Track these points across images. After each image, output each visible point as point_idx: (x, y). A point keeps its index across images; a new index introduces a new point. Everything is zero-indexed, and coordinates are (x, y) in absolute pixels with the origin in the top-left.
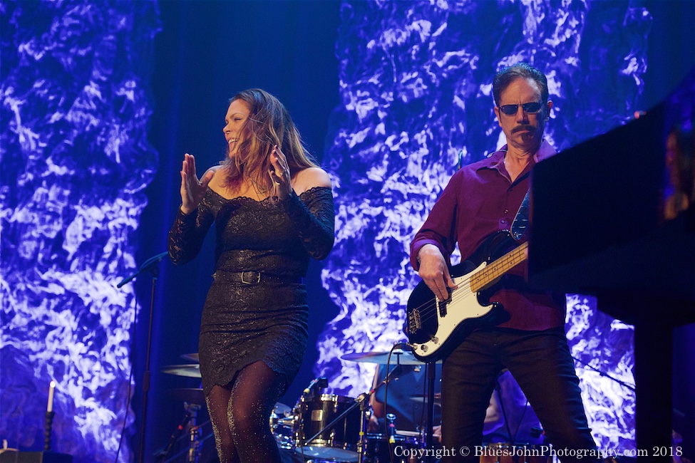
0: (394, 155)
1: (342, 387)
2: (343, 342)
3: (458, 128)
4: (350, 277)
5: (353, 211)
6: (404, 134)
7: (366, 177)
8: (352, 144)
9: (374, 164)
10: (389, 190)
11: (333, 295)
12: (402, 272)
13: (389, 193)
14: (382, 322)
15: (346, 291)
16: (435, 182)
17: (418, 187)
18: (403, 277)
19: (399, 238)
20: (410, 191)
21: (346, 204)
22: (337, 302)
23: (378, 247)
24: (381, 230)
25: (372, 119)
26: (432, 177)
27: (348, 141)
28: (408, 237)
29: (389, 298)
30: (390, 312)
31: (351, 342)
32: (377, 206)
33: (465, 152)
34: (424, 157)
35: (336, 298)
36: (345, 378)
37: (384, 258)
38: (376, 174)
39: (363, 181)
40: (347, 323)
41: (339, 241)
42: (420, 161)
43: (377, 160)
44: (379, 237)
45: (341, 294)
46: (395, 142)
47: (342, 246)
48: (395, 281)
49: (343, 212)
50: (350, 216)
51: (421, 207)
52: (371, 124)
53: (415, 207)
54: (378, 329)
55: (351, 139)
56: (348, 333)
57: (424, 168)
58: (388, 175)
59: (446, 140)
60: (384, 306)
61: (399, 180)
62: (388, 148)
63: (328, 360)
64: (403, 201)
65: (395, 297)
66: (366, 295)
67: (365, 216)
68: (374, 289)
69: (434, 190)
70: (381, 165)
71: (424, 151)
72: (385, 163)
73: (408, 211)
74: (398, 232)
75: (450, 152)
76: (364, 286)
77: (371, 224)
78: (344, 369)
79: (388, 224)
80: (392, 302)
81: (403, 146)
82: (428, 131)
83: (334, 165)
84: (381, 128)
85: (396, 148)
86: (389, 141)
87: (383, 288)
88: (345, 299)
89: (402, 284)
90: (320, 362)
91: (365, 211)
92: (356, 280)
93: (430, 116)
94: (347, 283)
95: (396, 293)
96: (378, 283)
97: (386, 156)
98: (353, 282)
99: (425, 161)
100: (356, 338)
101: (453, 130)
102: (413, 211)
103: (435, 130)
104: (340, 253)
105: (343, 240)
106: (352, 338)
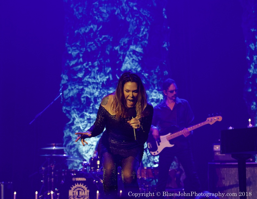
0: (87, 69)
1: (72, 145)
2: (72, 130)
3: (108, 61)
4: (73, 109)
5: (73, 87)
6: (90, 63)
7: (76, 76)
8: (71, 65)
9: (79, 72)
10: (86, 81)
11: (67, 115)
12: (91, 108)
13: (86, 82)
14: (86, 124)
15: (72, 114)
16: (101, 79)
17: (95, 80)
18: (91, 109)
19: (89, 97)
20: (93, 81)
21: (70, 85)
22: (69, 117)
23: (82, 99)
24: (83, 94)
25: (78, 56)
26: (100, 77)
27: (69, 64)
28: (92, 96)
29: (87, 116)
30: (88, 121)
31: (74, 130)
32: (81, 86)
33: (110, 69)
34: (97, 70)
35: (68, 116)
36: (73, 142)
37: (85, 103)
38: (80, 75)
39: (76, 77)
40: (73, 124)
41: (68, 97)
42: (96, 71)
43: (80, 71)
44: (83, 96)
45: (70, 115)
46: (87, 65)
47: (69, 99)
48: (89, 111)
49: (70, 88)
50: (72, 89)
51: (96, 87)
52: (77, 58)
53: (94, 87)
54: (84, 126)
55: (71, 63)
56: (73, 127)
57: (97, 74)
58: (85, 76)
59: (104, 65)
60: (86, 119)
61: (89, 78)
62: (84, 67)
63: (67, 136)
64: (90, 84)
65: (89, 116)
66: (80, 115)
67: (78, 89)
68: (82, 113)
69: (101, 81)
70: (82, 72)
71: (97, 68)
72: (84, 72)
73: (92, 88)
74: (89, 95)
75: (106, 69)
76: (78, 112)
77: (79, 92)
78: (72, 139)
79: (85, 92)
80: (88, 117)
81: (90, 67)
82: (98, 62)
83: (66, 72)
84: (81, 60)
85: (87, 67)
86: (85, 65)
87: (85, 113)
88: (71, 116)
89: (91, 111)
90: (64, 137)
91: (77, 87)
92: (75, 110)
93: (98, 57)
94: (72, 111)
95: (90, 115)
96: (83, 111)
97: (84, 69)
98: (74, 111)
99: (97, 72)
100: (76, 129)
101: (106, 61)
102: (94, 88)
103: (100, 61)
104: (68, 101)
105: (70, 97)
106: (74, 129)
